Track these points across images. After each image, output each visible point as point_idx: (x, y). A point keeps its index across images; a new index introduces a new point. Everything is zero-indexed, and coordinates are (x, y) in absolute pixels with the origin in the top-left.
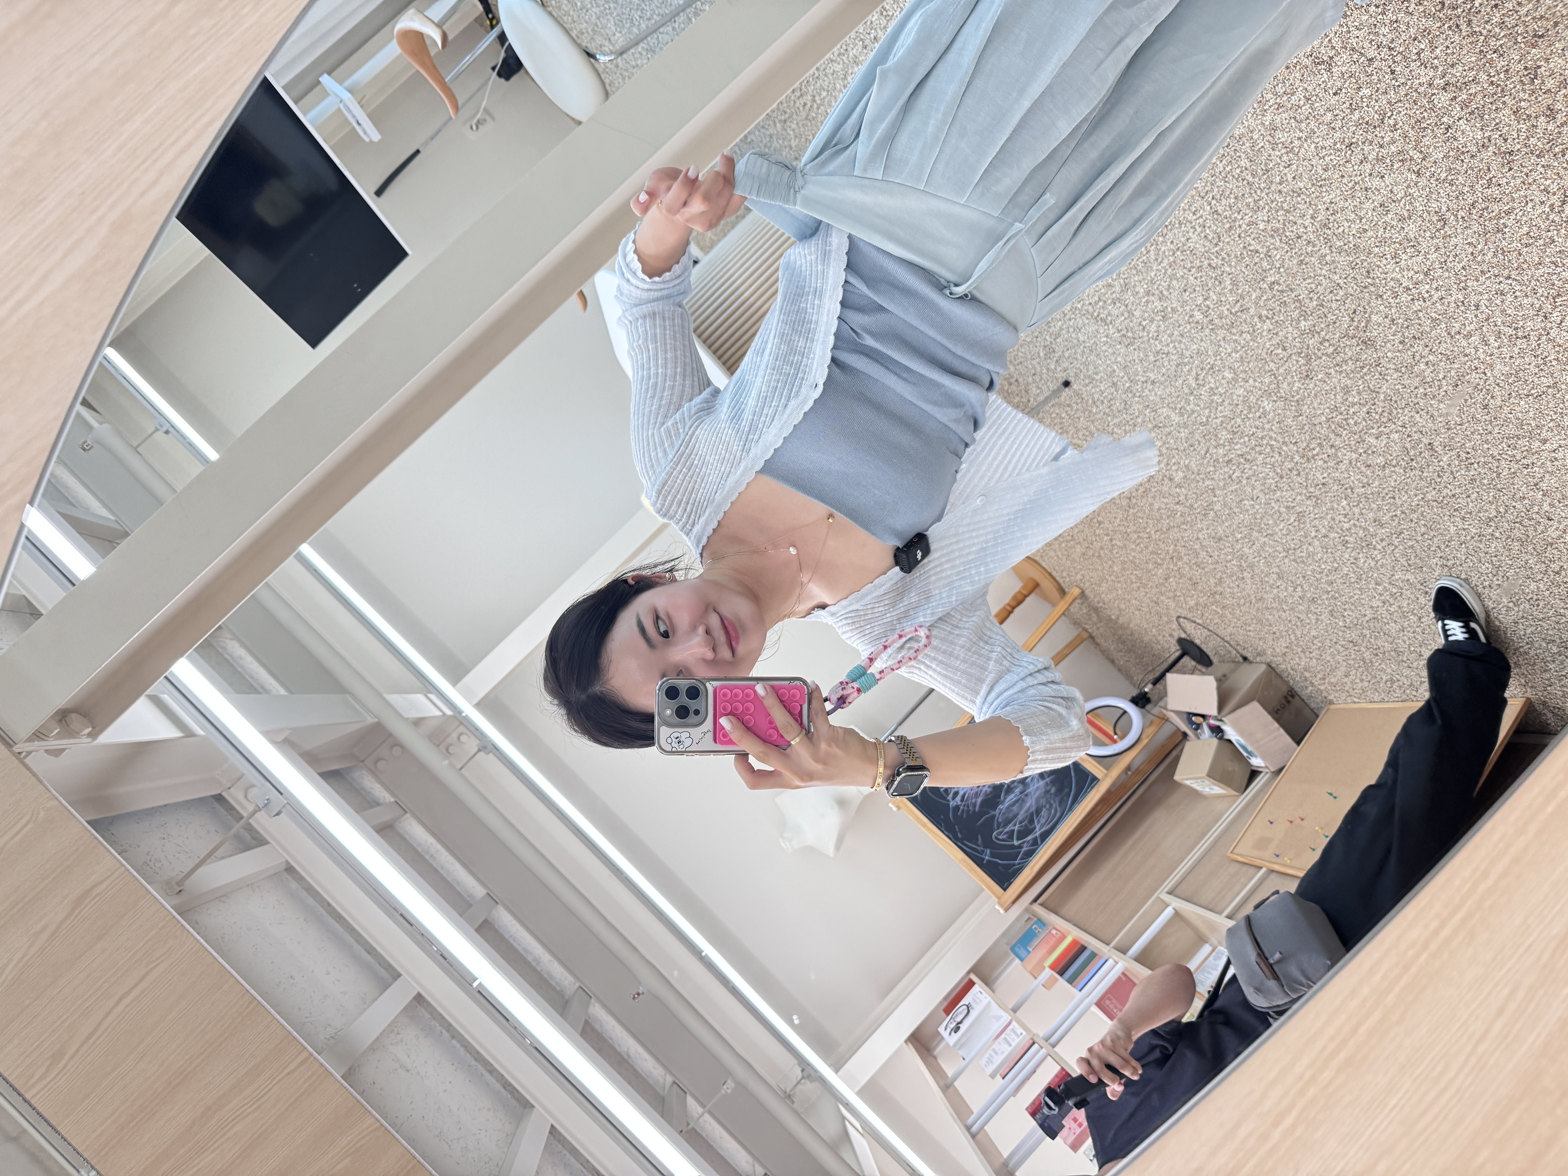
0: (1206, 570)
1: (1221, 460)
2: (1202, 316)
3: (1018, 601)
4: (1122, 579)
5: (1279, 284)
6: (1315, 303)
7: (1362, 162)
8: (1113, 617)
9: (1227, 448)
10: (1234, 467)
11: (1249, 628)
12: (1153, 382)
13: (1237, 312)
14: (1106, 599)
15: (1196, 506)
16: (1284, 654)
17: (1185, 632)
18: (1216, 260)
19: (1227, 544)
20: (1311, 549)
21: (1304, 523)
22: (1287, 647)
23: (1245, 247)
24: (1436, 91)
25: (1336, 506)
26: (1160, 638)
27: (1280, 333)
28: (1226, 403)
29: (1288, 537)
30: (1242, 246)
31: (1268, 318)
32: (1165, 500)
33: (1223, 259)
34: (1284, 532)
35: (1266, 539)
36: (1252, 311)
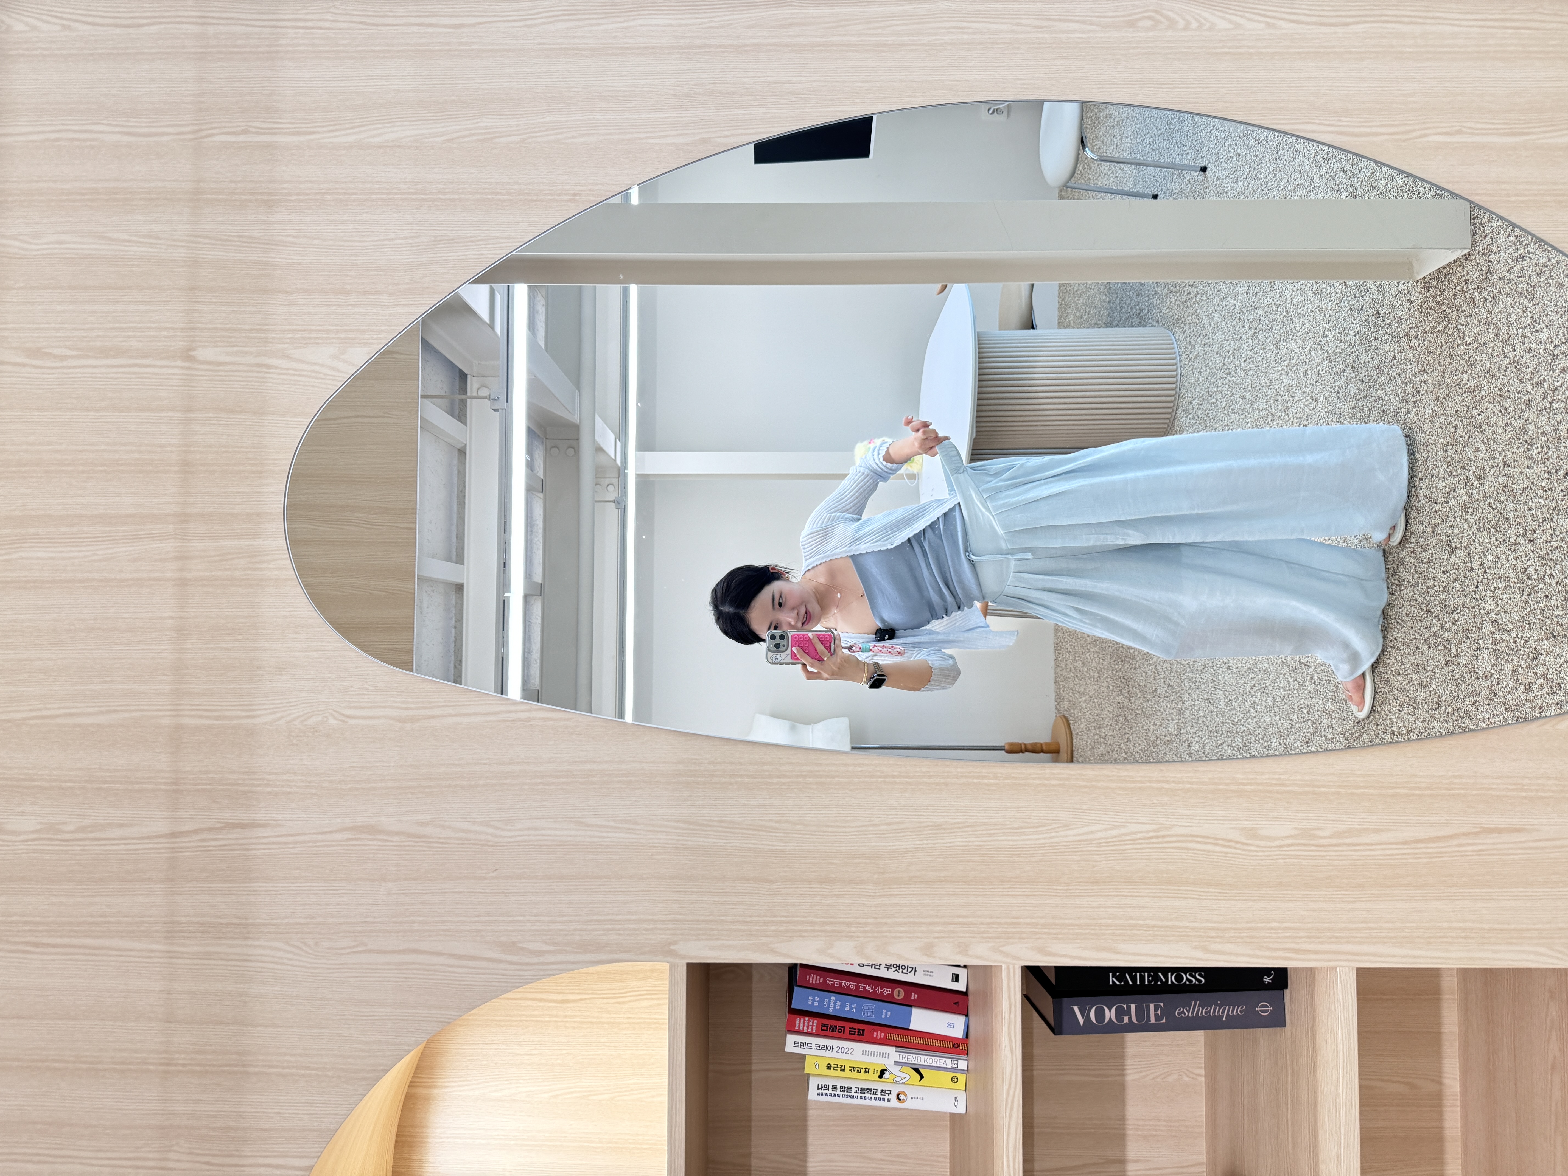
3: (1033, 749)
7: (1426, 628)
9: (1234, 752)
24: (1487, 619)
27: (1314, 700)
28: (1255, 720)
36: (1311, 670)
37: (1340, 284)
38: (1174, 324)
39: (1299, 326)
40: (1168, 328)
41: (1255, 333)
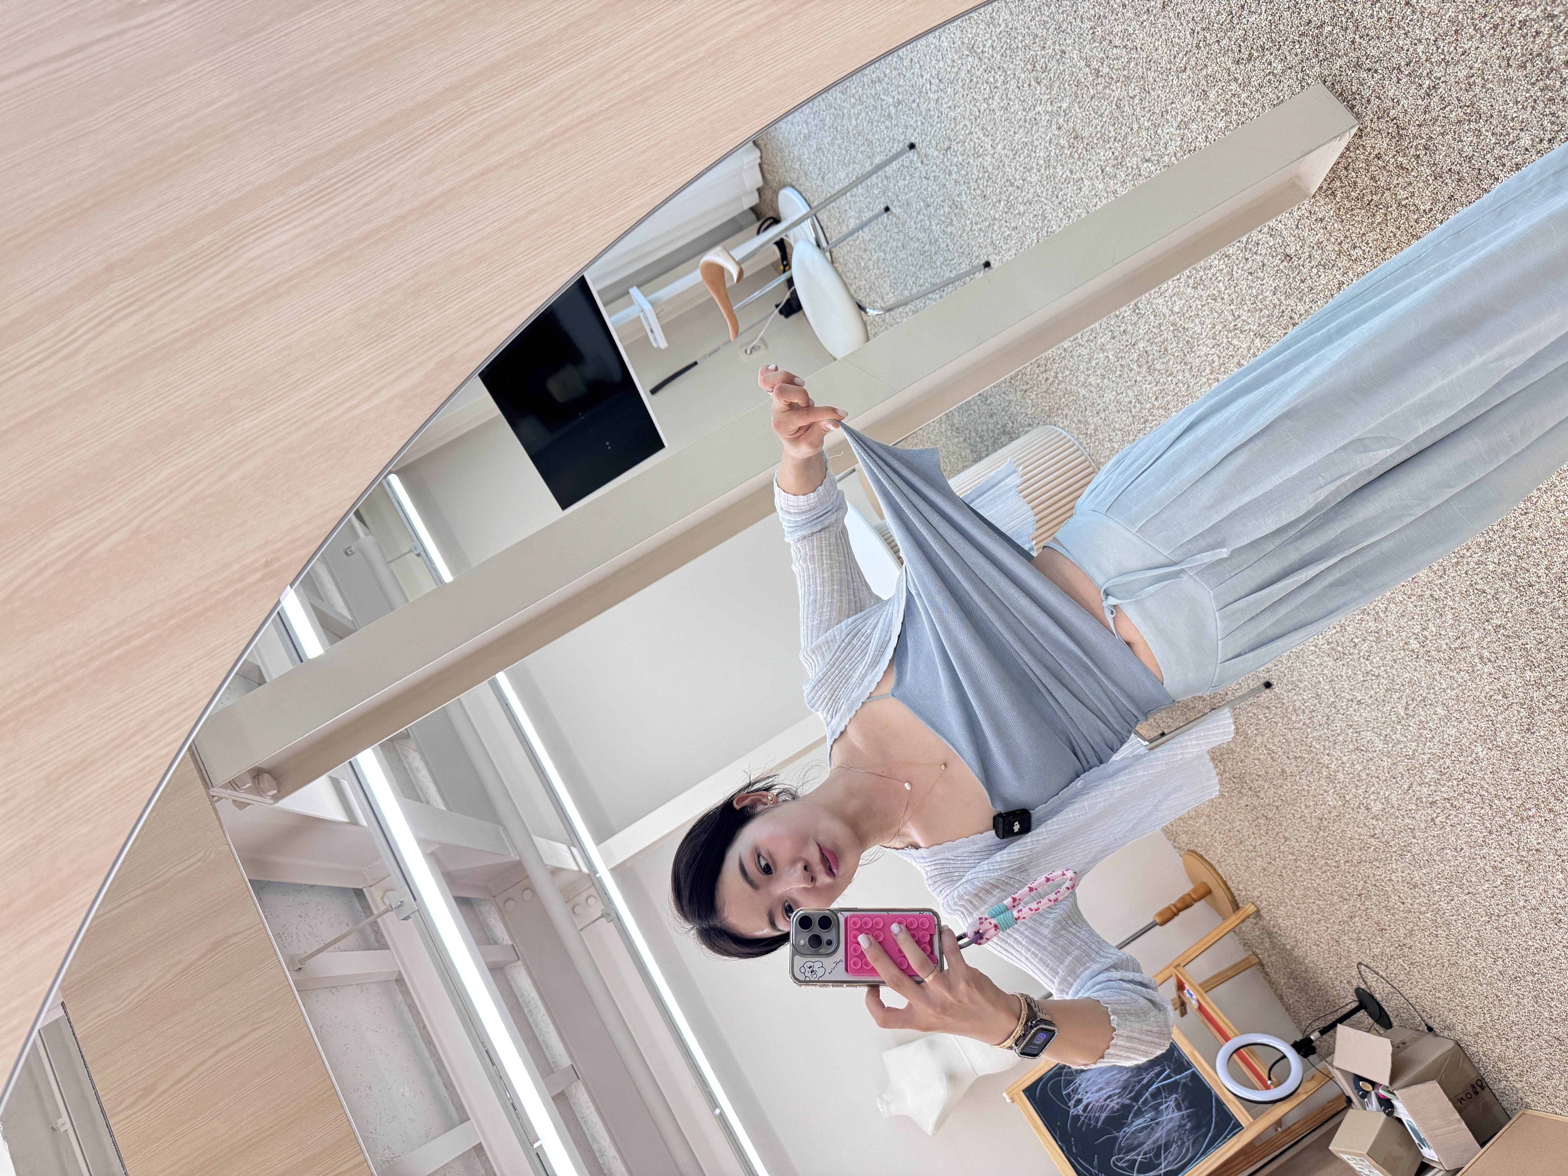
0: (1397, 917)
1: (1424, 800)
2: (1418, 645)
3: (1185, 904)
4: (1303, 906)
5: (1504, 628)
6: (1543, 655)
8: (1288, 947)
9: (1432, 787)
10: (1438, 811)
11: (1438, 995)
12: (1359, 703)
13: (1456, 648)
14: (1282, 925)
15: (1392, 843)
16: (1477, 1035)
17: (1365, 983)
18: (1439, 592)
19: (1423, 894)
20: (1517, 919)
21: (1511, 889)
22: (1480, 1028)
23: (1471, 585)
25: (1550, 877)
26: (1337, 983)
27: (1502, 679)
28: (1436, 741)
29: (1493, 901)
30: (1468, 583)
31: (1490, 661)
32: (1360, 830)
33: (1446, 593)
34: (1488, 893)
35: (1467, 897)
36: (1473, 650)
37: (1219, 260)
38: (1049, 416)
39: (1198, 329)
40: (1045, 423)
41: (1149, 367)
